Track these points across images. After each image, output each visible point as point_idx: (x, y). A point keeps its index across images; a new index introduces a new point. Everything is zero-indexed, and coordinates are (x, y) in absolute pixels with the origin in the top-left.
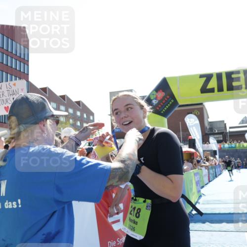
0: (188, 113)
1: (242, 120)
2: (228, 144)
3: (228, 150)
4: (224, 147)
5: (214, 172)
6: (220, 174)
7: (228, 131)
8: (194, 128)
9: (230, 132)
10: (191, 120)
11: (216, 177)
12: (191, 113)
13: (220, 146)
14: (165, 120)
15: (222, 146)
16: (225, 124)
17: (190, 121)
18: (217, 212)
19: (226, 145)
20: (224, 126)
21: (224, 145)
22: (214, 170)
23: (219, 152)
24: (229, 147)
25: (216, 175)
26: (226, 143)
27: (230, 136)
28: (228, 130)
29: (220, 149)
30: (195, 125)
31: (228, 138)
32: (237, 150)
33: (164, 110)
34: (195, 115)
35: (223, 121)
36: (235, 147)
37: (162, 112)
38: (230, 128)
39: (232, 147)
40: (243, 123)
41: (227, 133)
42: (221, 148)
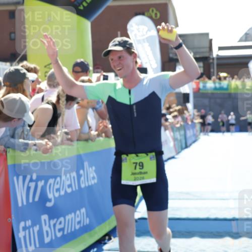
0: (137, 14)
1: (246, 34)
2: (214, 82)
3: (213, 94)
4: (204, 87)
5: (183, 138)
6: (194, 142)
7: (215, 55)
8: (146, 45)
9: (219, 58)
10: (141, 27)
11: (186, 147)
12: (143, 14)
13: (198, 84)
14: (87, 24)
15: (201, 85)
16: (211, 40)
17: (138, 29)
18: (184, 216)
19: (210, 84)
20: (207, 45)
21: (205, 83)
22: (182, 132)
23: (195, 97)
24: (215, 89)
25: (186, 143)
26: (210, 78)
27: (218, 65)
28: (216, 53)
29: (197, 92)
30: (149, 39)
31: (214, 69)
32: (230, 94)
33: (85, 4)
34: (151, 17)
35: (207, 34)
36: (227, 89)
37: (81, 8)
38: (220, 48)
39: (221, 88)
40: (246, 40)
41: (213, 59)
42: (199, 89)
